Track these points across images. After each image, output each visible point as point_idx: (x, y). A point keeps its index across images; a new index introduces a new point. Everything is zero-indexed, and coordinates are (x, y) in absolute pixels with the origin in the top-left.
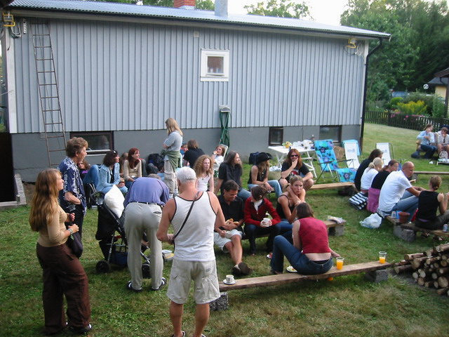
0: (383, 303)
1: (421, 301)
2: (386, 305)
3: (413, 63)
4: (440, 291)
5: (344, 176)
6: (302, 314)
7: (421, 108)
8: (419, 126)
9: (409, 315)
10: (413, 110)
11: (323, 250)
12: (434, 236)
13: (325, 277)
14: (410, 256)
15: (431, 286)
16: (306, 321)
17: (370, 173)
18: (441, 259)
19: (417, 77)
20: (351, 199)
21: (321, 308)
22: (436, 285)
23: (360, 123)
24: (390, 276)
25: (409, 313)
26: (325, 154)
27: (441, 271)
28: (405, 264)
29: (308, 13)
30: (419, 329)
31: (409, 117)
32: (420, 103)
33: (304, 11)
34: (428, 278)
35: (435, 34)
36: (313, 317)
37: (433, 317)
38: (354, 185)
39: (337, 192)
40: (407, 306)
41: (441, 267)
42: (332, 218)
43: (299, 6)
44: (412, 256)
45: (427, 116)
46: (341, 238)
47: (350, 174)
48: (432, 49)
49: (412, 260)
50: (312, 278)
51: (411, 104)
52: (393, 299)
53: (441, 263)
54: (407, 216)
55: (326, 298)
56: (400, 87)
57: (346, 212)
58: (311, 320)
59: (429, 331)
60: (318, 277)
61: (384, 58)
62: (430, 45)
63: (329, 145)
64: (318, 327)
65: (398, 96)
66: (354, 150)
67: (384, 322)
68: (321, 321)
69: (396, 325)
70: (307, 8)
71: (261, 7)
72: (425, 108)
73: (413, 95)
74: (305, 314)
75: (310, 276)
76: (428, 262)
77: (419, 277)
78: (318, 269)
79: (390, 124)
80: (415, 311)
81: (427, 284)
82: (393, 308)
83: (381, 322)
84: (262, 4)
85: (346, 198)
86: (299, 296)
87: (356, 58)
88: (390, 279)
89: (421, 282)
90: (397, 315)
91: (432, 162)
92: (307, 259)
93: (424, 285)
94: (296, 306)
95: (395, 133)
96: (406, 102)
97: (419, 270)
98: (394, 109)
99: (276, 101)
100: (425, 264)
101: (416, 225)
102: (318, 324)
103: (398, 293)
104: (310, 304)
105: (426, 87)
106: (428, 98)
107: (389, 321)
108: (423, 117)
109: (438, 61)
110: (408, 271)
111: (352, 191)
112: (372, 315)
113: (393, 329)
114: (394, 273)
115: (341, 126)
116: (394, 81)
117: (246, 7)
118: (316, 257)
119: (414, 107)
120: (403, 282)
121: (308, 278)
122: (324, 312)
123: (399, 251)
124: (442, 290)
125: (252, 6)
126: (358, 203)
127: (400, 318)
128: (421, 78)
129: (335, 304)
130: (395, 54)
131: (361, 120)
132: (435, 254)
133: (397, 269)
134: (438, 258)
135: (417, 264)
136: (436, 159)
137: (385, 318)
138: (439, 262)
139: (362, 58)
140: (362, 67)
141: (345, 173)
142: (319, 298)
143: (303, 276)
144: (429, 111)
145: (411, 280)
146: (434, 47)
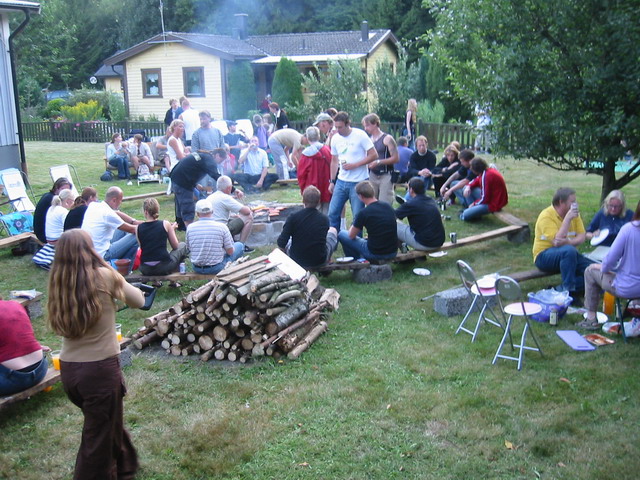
0: (139, 399)
1: (186, 378)
2: (143, 400)
3: (67, 49)
4: (205, 356)
5: (15, 225)
6: (24, 460)
7: (94, 111)
8: (97, 135)
9: (180, 403)
10: (85, 115)
11: (30, 349)
12: (169, 283)
13: (40, 389)
14: (152, 319)
15: (191, 353)
16: (34, 469)
17: (57, 214)
18: (197, 313)
19: (76, 68)
20: (35, 258)
21: (51, 440)
22: (196, 349)
23: (18, 142)
24: (134, 357)
25: (179, 400)
27: (201, 329)
28: (148, 332)
30: (199, 417)
31: (81, 125)
32: (92, 104)
34: (184, 342)
35: (90, 6)
36: (42, 458)
37: (210, 395)
38: (35, 236)
39: (9, 251)
40: (171, 391)
41: (198, 322)
42: (19, 293)
44: (155, 319)
45: (105, 121)
46: (41, 321)
47: (23, 220)
48: (90, 27)
49: (156, 325)
50: (22, 398)
51: (80, 106)
52: (150, 389)
53: (197, 317)
54: (128, 264)
55: (52, 420)
56: (58, 84)
57: (34, 279)
58: (43, 464)
59: (214, 416)
60: (30, 392)
61: (27, 43)
62: (86, 22)
64: (58, 472)
65: (55, 97)
66: (18, 183)
67: (150, 426)
68: (59, 459)
69: (169, 424)
72: (100, 110)
73: (79, 93)
74: (29, 458)
75: (17, 395)
76: (181, 321)
77: (171, 345)
78: (28, 380)
79: (56, 139)
80: (185, 394)
81: (185, 352)
82: (155, 401)
83: (147, 427)
85: (27, 258)
86: (7, 433)
88: (135, 361)
89: (176, 351)
90: (164, 410)
91: (130, 183)
92: (6, 370)
93: (181, 354)
94: (8, 449)
95: (66, 150)
96: (72, 104)
97: (170, 336)
98: (55, 117)
100: (176, 325)
101: (144, 274)
102: (57, 466)
103: (153, 377)
104: (31, 439)
105: (93, 80)
106: (100, 95)
107: (157, 422)
108: (99, 122)
109: (101, 44)
110: (154, 342)
111: (33, 246)
112: (131, 421)
113: (166, 431)
114: (135, 349)
116: (48, 76)
118: (20, 363)
119: (85, 109)
120: (152, 358)
121: (15, 399)
122: (58, 443)
123: (131, 316)
124: (207, 353)
126: (49, 262)
127: (170, 412)
128: (82, 69)
129: (71, 425)
130: (42, 36)
132: (186, 308)
133: (138, 343)
134: (193, 312)
135: (164, 328)
136: (135, 177)
137: (150, 420)
138: (193, 317)
141: (16, 221)
142: (41, 424)
143: (7, 399)
144: (106, 113)
145: (162, 352)
146: (93, 24)
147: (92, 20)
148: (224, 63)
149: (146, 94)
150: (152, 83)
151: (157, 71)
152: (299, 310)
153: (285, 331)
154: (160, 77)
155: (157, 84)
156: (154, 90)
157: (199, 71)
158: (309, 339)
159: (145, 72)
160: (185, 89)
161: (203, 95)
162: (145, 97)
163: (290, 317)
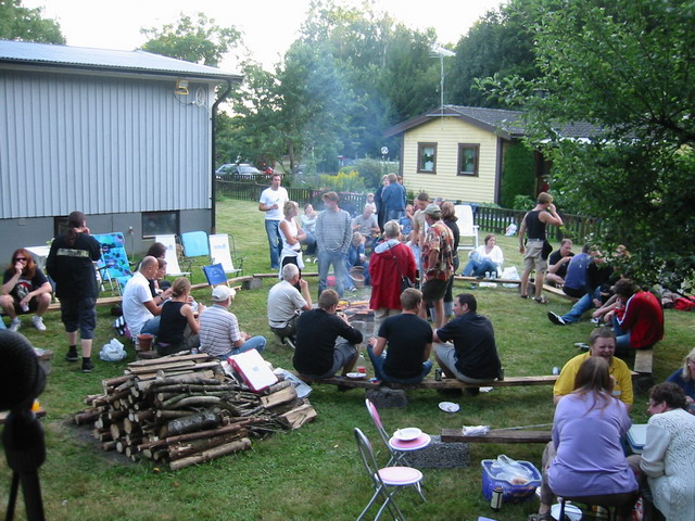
7: (353, 182)
23: (210, 207)
26: (110, 255)
29: (242, 42)
33: (235, 38)
43: (225, 32)
63: (116, 240)
70: (239, 34)
71: (169, 31)
72: (361, 182)
84: (171, 27)
87: (195, 110)
99: (62, 177)
105: (384, 150)
115: (178, 211)
117: (144, 31)
125: (154, 30)
131: (210, 201)
139: (205, 109)
140: (206, 124)
146: (414, 92)
147: (414, 89)
148: (502, 141)
149: (421, 169)
150: (427, 157)
151: (433, 146)
152: (204, 418)
153: (176, 438)
154: (436, 152)
155: (432, 159)
156: (429, 166)
157: (475, 148)
158: (211, 453)
159: (422, 146)
160: (459, 166)
161: (475, 174)
162: (419, 172)
163: (187, 423)
